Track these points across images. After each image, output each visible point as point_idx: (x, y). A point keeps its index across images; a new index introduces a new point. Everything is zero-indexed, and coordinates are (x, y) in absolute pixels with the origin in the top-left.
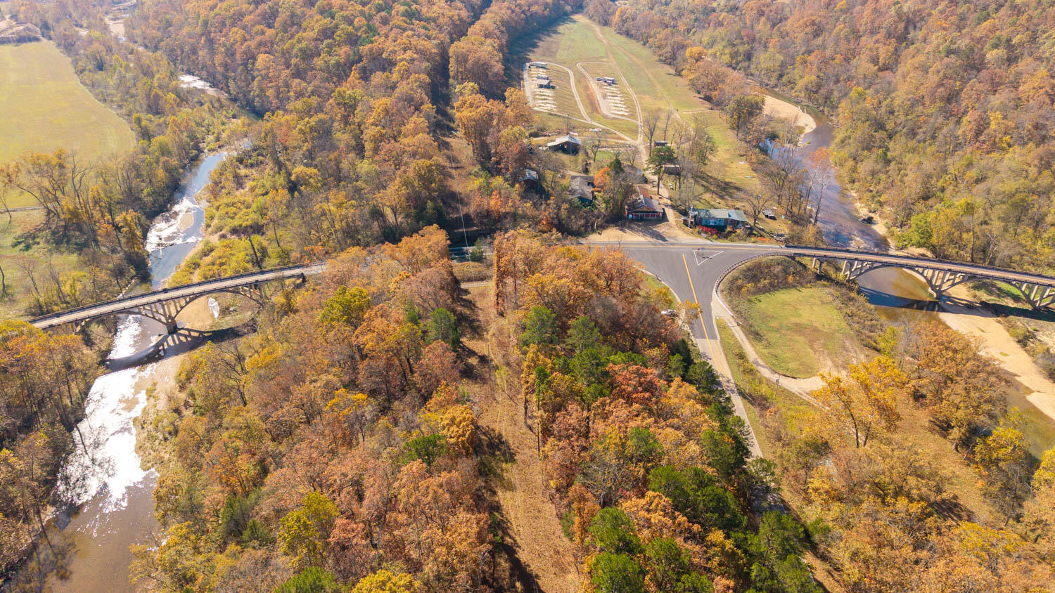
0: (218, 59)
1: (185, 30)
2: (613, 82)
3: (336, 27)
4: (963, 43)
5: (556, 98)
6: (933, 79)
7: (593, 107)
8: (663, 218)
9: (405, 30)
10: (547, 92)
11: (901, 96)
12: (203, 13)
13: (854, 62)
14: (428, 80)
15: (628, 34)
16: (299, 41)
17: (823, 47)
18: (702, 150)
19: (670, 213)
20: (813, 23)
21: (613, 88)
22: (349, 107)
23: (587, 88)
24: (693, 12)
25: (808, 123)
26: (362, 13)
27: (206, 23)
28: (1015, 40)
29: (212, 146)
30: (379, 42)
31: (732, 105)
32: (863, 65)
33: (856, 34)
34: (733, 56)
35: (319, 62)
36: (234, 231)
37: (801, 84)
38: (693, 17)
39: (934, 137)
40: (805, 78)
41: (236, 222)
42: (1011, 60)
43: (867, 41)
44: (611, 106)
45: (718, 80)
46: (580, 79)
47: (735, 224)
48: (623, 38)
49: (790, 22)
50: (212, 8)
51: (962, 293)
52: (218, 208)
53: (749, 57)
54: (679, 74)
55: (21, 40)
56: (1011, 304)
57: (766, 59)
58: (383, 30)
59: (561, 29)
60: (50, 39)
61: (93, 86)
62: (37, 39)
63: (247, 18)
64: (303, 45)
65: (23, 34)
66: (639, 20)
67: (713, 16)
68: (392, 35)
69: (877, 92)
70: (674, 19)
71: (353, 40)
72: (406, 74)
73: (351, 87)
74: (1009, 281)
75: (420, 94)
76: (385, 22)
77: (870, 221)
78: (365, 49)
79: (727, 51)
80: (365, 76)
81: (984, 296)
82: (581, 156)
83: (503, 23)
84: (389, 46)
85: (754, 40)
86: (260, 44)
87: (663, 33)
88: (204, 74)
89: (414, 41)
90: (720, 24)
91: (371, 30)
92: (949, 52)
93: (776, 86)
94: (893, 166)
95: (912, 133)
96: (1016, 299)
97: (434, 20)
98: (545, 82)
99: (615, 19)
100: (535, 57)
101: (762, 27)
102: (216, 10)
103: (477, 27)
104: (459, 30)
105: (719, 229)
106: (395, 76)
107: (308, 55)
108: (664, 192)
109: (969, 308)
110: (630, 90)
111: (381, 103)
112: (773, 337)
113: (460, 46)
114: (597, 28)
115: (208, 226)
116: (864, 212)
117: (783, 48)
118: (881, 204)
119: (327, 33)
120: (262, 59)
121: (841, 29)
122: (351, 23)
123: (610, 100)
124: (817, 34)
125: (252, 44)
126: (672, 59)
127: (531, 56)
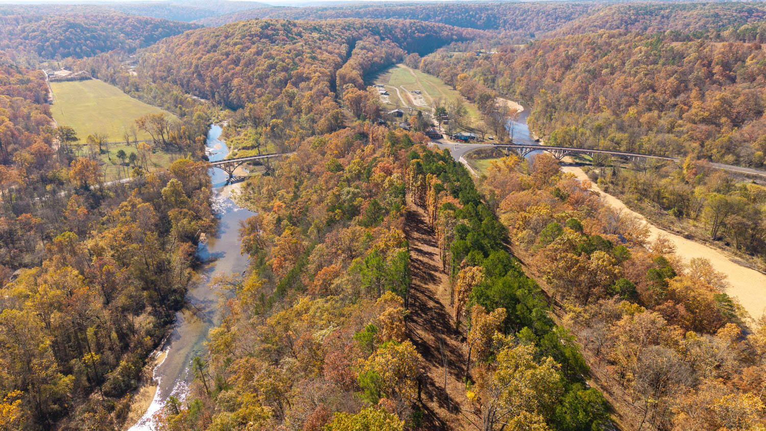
0: (207, 84)
1: (183, 71)
2: (420, 93)
3: (277, 63)
4: (591, 67)
5: (390, 98)
6: (577, 83)
7: (410, 102)
8: (442, 137)
9: (312, 64)
10: (385, 96)
11: (562, 93)
12: (195, 62)
13: (543, 79)
14: (329, 84)
15: (428, 72)
16: (257, 71)
17: (530, 73)
18: (460, 112)
19: (445, 136)
20: (526, 62)
21: (420, 95)
22: (292, 97)
23: (406, 95)
24: (465, 60)
25: (520, 108)
26: (288, 57)
27: (197, 66)
28: (615, 64)
29: (216, 120)
30: (300, 69)
31: (478, 97)
32: (548, 80)
33: (545, 67)
34: (485, 81)
35: (270, 80)
36: (243, 148)
37: (518, 91)
38: (465, 63)
39: (575, 110)
40: (520, 88)
41: (244, 145)
42: (612, 74)
43: (550, 70)
44: (419, 102)
45: (473, 87)
46: (402, 92)
47: (473, 138)
48: (425, 75)
49: (514, 63)
50: (200, 59)
51: (567, 159)
52: (232, 142)
53: (493, 80)
54: (455, 89)
55: (82, 79)
56: (588, 163)
57: (501, 81)
58: (302, 64)
59: (390, 70)
60: (97, 78)
61: (140, 98)
62: (90, 79)
63: (223, 62)
64: (259, 72)
65: (84, 75)
66: (434, 64)
67: (475, 62)
68: (307, 66)
69: (553, 92)
70: (455, 64)
71: (285, 69)
72: (317, 83)
73: (290, 88)
74: (585, 153)
75: (326, 89)
76: (301, 61)
77: (538, 141)
78: (294, 73)
79: (482, 78)
80: (296, 84)
81: (577, 161)
82: (404, 117)
83: (360, 64)
84: (306, 71)
85: (497, 73)
86: (233, 74)
87: (446, 70)
88: (197, 93)
89: (319, 69)
90: (480, 66)
91: (295, 64)
92: (585, 71)
93: (507, 94)
94: (553, 121)
95: (567, 109)
96: (590, 161)
97: (325, 61)
98: (384, 92)
99: (421, 64)
100: (378, 83)
101: (501, 66)
102: (202, 59)
103: (347, 64)
104: (338, 66)
105: (466, 140)
106: (312, 84)
107: (263, 78)
108: (443, 130)
109: (571, 165)
110: (429, 96)
111: (307, 94)
112: (483, 170)
113: (342, 71)
114: (411, 70)
115: (230, 148)
116: (536, 138)
117: (511, 75)
118: (544, 135)
119: (271, 67)
120: (236, 82)
121: (538, 64)
122: (283, 61)
123: (418, 100)
124: (527, 68)
125: (229, 75)
126: (451, 82)
127: (375, 82)
